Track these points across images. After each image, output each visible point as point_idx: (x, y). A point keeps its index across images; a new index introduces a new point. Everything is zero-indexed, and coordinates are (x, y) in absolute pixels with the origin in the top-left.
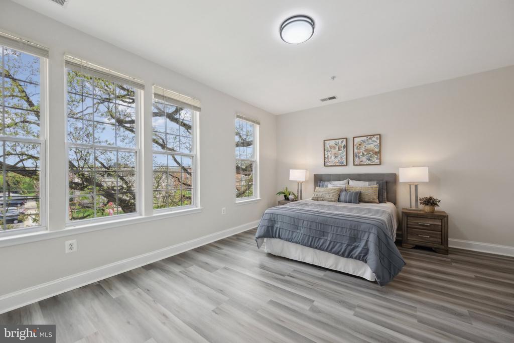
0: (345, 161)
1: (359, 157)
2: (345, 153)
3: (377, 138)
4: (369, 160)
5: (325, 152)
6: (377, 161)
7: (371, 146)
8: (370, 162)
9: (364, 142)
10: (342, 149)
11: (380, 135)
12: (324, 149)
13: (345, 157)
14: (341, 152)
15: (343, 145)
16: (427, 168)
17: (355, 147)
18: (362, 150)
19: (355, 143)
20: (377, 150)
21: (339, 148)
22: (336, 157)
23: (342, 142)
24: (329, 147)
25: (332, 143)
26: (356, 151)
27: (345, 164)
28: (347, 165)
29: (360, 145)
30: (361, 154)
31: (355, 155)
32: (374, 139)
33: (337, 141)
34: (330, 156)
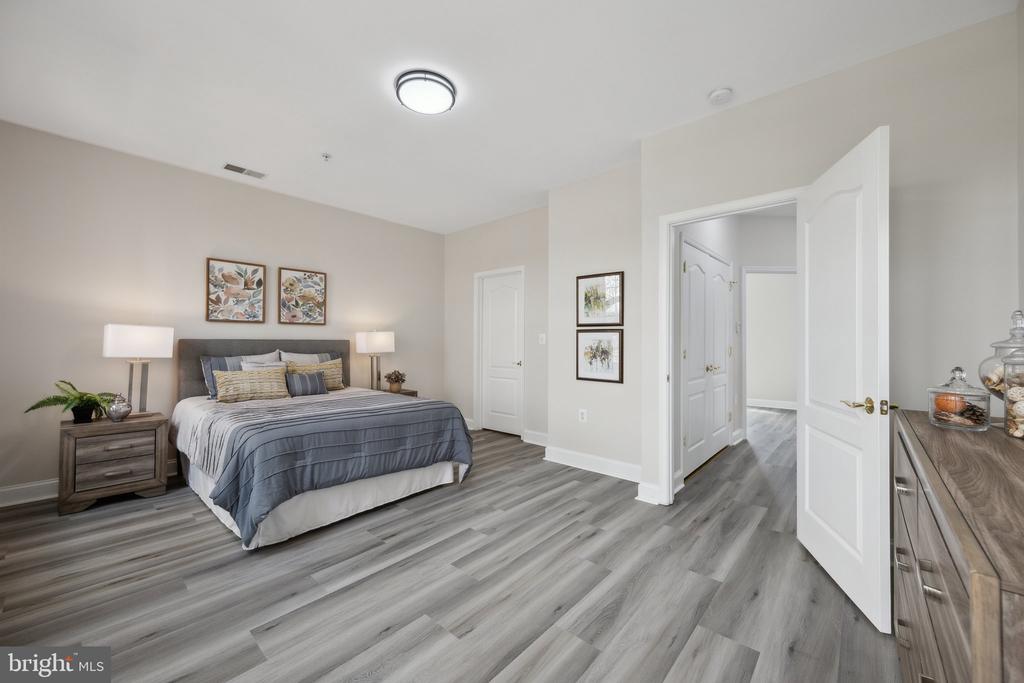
0: (261, 312)
1: (289, 308)
2: (261, 297)
3: (321, 279)
4: (307, 315)
5: (211, 286)
6: (320, 319)
7: (312, 292)
8: (308, 320)
9: (299, 281)
10: (255, 286)
11: (325, 274)
12: (208, 279)
13: (261, 304)
14: (252, 292)
15: (256, 280)
16: (392, 334)
17: (283, 288)
18: (296, 295)
19: (283, 280)
20: (321, 300)
21: (246, 284)
22: (238, 302)
23: (255, 272)
24: (220, 277)
25: (230, 269)
26: (283, 295)
27: (261, 319)
28: (263, 322)
29: (291, 285)
30: (294, 303)
31: (282, 304)
32: (316, 279)
33: (244, 267)
34: (223, 298)
